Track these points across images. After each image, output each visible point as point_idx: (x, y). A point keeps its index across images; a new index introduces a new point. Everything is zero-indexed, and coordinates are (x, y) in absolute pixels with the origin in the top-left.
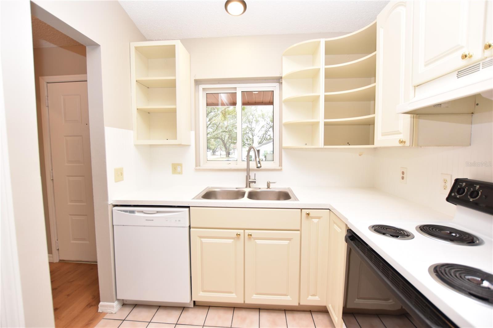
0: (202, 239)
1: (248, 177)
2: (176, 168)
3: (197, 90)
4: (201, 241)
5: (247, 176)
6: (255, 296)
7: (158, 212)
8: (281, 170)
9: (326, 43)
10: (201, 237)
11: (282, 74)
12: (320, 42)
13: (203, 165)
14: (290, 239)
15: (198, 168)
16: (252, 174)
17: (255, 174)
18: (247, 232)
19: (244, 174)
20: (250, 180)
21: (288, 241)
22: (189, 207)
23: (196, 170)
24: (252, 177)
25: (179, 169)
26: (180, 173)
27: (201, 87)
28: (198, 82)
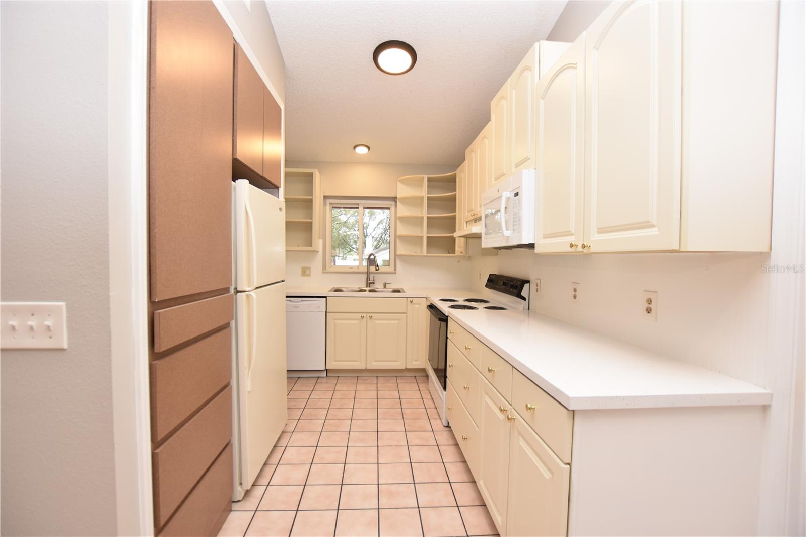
0: (336, 321)
1: (368, 278)
2: (305, 272)
3: (325, 204)
4: (335, 323)
5: (367, 278)
6: (374, 363)
7: (302, 301)
8: (395, 273)
9: (428, 178)
10: (335, 319)
11: (396, 195)
12: (423, 178)
13: (328, 269)
14: (399, 320)
15: (325, 271)
16: (371, 276)
17: (374, 277)
18: (369, 315)
19: (365, 276)
20: (370, 281)
21: (397, 322)
22: (326, 297)
23: (323, 272)
24: (372, 279)
25: (308, 272)
26: (309, 275)
27: (329, 201)
28: (326, 198)
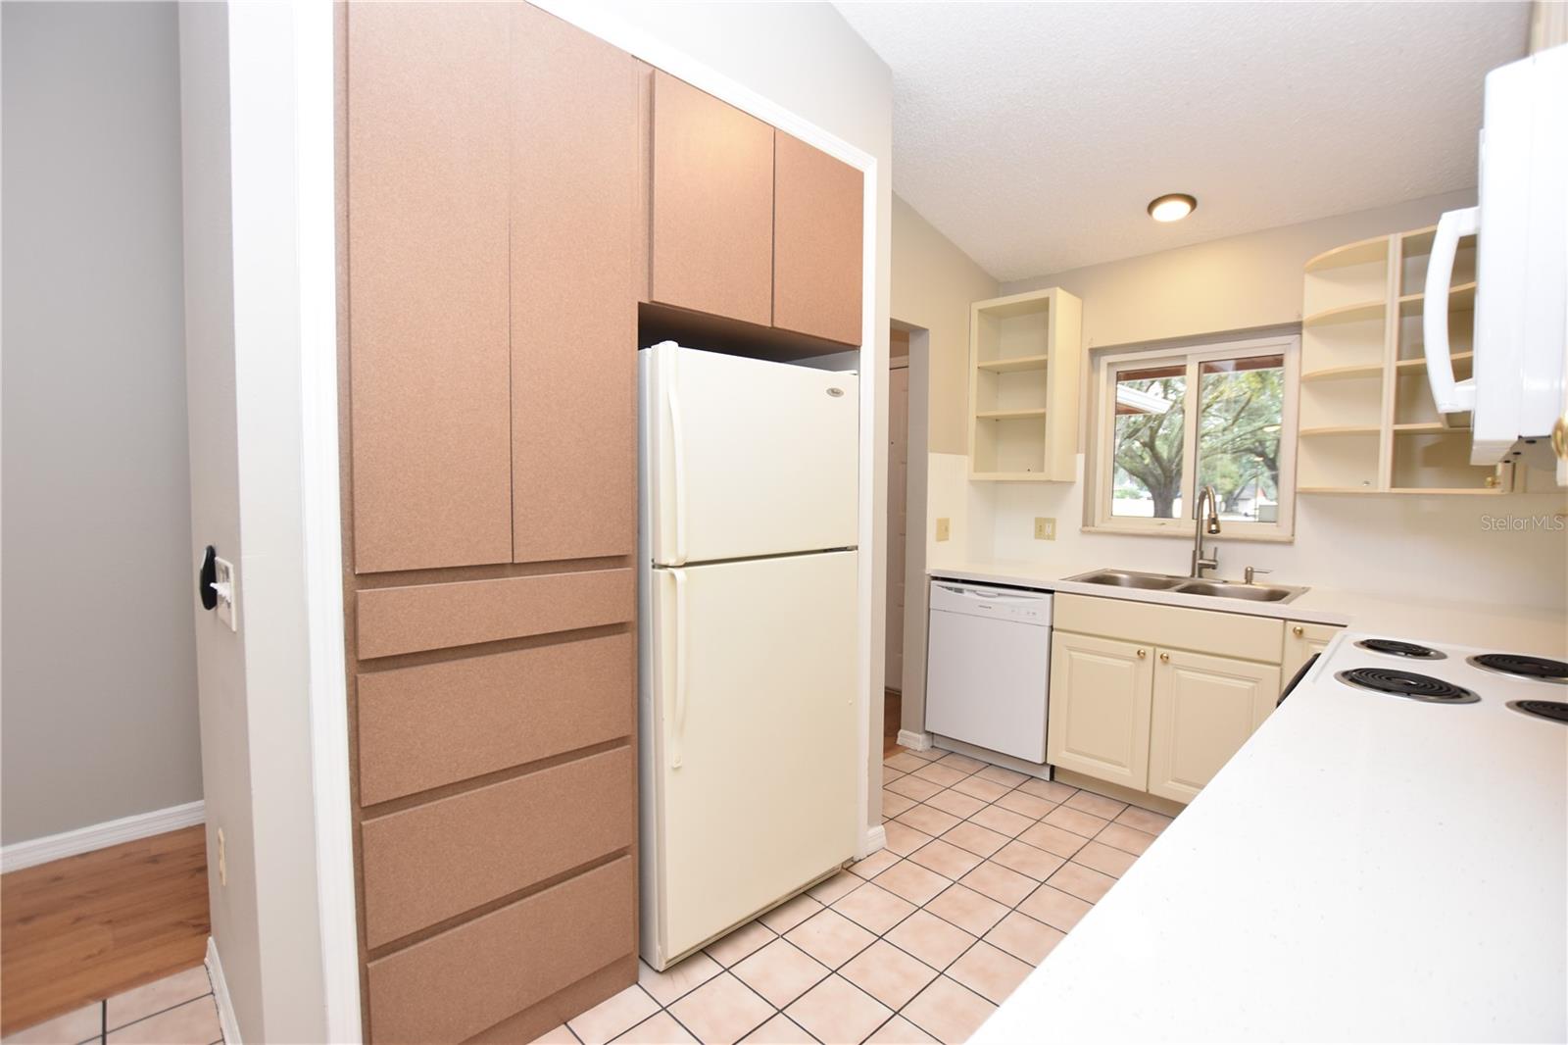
0: (1073, 653)
1: (1198, 553)
2: (1043, 529)
3: (1094, 367)
4: (1070, 655)
5: (1194, 553)
6: (1170, 784)
7: (999, 595)
8: (1290, 543)
9: (1405, 241)
10: (1070, 649)
11: (1300, 316)
12: (1386, 243)
13: (1100, 524)
14: (1255, 681)
15: (1087, 529)
16: (1209, 550)
17: (1216, 549)
18: (1160, 651)
19: (1191, 546)
20: (1201, 562)
21: (1251, 684)
22: (1051, 592)
23: (1083, 532)
24: (1209, 554)
25: (1048, 529)
26: (1051, 537)
27: (1105, 360)
28: (1095, 353)
